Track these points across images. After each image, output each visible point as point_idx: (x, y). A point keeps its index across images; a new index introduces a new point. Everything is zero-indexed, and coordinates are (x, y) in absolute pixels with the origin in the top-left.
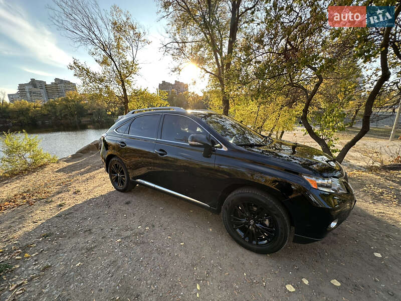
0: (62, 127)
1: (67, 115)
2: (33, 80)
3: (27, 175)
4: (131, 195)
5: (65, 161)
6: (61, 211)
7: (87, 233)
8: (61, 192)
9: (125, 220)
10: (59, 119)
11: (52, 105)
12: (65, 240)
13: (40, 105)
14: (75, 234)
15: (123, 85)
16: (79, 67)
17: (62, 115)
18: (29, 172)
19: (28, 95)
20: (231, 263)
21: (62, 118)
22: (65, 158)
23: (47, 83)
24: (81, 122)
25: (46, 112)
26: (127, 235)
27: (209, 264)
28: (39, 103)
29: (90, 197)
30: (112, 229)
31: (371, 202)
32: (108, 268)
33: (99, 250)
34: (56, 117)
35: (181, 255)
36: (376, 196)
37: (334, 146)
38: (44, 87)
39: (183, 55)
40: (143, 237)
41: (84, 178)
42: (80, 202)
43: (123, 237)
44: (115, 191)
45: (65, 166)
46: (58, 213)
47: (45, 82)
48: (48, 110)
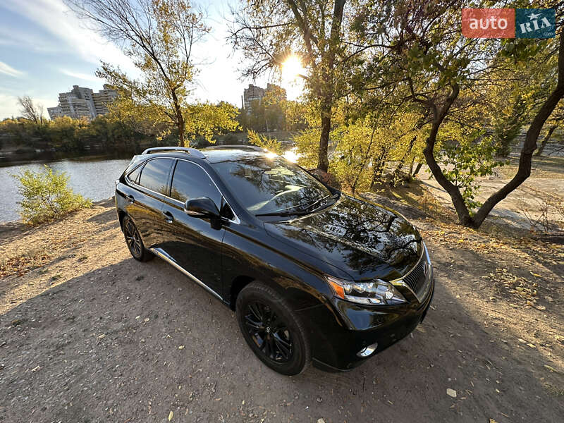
0: (116, 153)
1: (121, 136)
2: (76, 87)
3: (53, 224)
4: (150, 267)
5: (103, 205)
6: (52, 287)
7: (68, 323)
8: (64, 258)
9: (125, 305)
10: (111, 142)
11: (102, 123)
12: (37, 330)
13: (86, 123)
14: (54, 323)
15: (175, 98)
16: (110, 73)
17: (116, 137)
18: (56, 220)
19: (72, 108)
20: (232, 383)
21: (115, 140)
22: (104, 201)
23: (94, 92)
24: (139, 145)
25: (94, 132)
26: (115, 329)
27: (201, 382)
28: (84, 120)
29: (96, 268)
30: (101, 318)
31: (491, 298)
32: (68, 377)
33: (71, 349)
34: (108, 139)
35: (172, 364)
36: (503, 290)
37: (472, 198)
38: (91, 97)
39: (259, 49)
40: (134, 333)
41: (102, 237)
42: (79, 275)
43: (109, 331)
44: (131, 259)
45: (101, 212)
46: (47, 289)
47: (92, 90)
48: (97, 130)
